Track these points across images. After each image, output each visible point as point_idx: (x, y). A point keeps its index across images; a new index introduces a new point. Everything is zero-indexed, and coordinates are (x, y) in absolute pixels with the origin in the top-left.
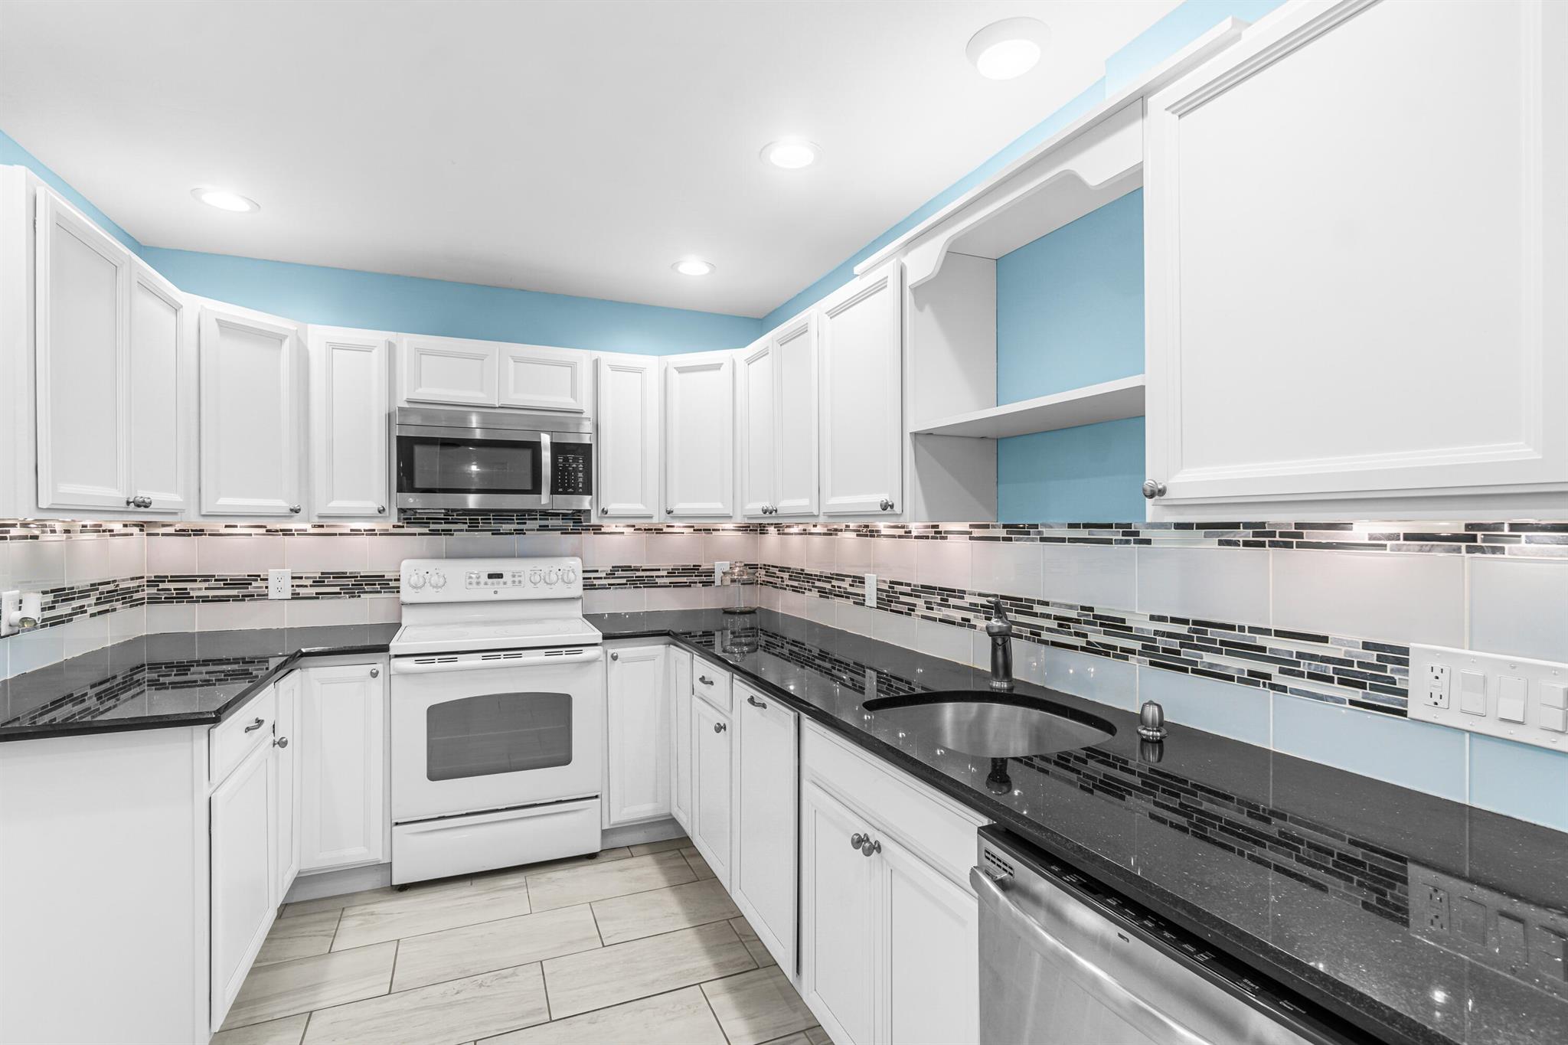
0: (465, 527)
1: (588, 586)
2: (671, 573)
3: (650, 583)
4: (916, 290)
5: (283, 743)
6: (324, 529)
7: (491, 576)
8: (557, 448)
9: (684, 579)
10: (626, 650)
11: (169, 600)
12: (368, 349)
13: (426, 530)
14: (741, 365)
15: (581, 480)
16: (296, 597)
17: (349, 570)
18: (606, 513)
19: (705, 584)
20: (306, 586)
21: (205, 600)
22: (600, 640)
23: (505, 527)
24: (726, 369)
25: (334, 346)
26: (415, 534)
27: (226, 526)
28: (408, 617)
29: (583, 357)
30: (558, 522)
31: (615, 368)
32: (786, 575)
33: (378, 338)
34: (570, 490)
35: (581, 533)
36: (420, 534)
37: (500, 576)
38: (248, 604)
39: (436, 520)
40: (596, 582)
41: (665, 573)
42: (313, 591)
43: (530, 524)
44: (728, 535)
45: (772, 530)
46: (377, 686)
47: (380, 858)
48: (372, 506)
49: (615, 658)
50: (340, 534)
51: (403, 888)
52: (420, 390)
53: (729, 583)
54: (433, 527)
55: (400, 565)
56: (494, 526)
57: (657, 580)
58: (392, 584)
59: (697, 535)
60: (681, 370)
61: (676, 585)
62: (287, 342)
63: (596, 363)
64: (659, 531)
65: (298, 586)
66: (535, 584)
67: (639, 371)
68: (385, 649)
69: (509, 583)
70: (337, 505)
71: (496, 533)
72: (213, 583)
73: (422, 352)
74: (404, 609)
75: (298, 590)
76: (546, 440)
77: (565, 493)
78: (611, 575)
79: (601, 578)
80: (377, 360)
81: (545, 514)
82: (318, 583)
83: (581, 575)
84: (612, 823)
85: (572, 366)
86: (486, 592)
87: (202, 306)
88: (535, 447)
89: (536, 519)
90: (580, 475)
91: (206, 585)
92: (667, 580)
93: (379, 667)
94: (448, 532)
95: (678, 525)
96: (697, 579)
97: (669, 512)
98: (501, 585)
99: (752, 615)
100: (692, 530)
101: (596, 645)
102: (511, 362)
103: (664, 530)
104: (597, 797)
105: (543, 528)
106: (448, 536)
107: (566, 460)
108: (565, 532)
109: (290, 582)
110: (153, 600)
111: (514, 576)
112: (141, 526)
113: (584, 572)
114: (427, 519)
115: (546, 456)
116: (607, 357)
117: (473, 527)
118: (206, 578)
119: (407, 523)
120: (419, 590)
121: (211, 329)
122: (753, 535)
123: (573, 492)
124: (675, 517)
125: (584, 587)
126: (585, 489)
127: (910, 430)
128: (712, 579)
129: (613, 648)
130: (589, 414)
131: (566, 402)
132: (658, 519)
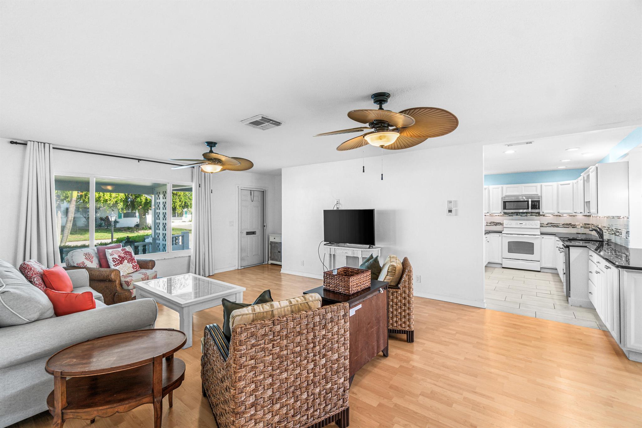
0: (515, 215)
1: (541, 226)
2: (563, 225)
3: (557, 227)
4: (586, 180)
5: (488, 242)
6: (491, 215)
7: (520, 223)
8: (532, 201)
9: (567, 226)
10: (545, 236)
12: (499, 188)
13: (508, 216)
14: (574, 184)
16: (487, 225)
17: (495, 222)
18: (543, 213)
19: (573, 227)
22: (540, 234)
23: (523, 215)
24: (571, 185)
25: (494, 188)
26: (506, 216)
28: (505, 229)
29: (538, 185)
30: (535, 214)
31: (545, 186)
33: (500, 186)
35: (540, 216)
37: (522, 223)
39: (510, 214)
40: (543, 226)
41: (561, 225)
42: (489, 225)
43: (528, 214)
44: (580, 216)
46: (500, 238)
47: (501, 262)
48: (499, 212)
49: (543, 238)
50: (494, 216)
51: (504, 268)
53: (580, 227)
55: (503, 221)
56: (521, 215)
57: (559, 226)
58: (502, 224)
59: (570, 217)
60: (561, 185)
61: (564, 227)
62: (487, 189)
63: (541, 185)
64: (560, 216)
66: (529, 225)
67: (551, 185)
68: (501, 232)
70: (494, 212)
73: (507, 187)
74: (504, 228)
76: (530, 200)
77: (534, 209)
78: (547, 224)
79: (545, 225)
80: (500, 189)
81: (532, 213)
82: (490, 223)
83: (539, 224)
84: (542, 266)
85: (536, 186)
86: (519, 226)
88: (528, 201)
90: (537, 206)
93: (501, 235)
94: (512, 216)
95: (565, 215)
96: (571, 226)
97: (558, 212)
98: (522, 225)
99: (584, 235)
102: (523, 187)
104: (539, 261)
105: (531, 215)
107: (534, 203)
108: (536, 216)
111: (525, 224)
114: (508, 214)
115: (530, 203)
116: (543, 184)
117: (517, 215)
119: (505, 214)
120: (507, 225)
122: (588, 217)
123: (536, 209)
124: (560, 213)
125: (541, 227)
126: (539, 208)
127: (585, 201)
128: (575, 226)
129: (543, 236)
130: (539, 195)
131: (536, 193)
132: (556, 214)
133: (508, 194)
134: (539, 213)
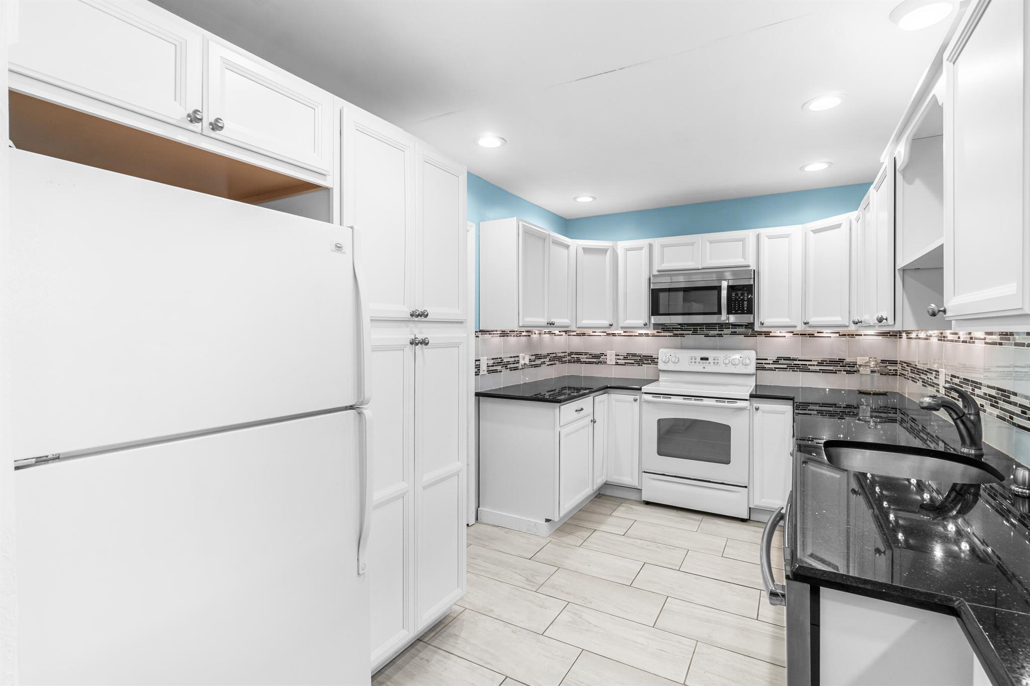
0: (691, 332)
1: (760, 368)
2: (820, 363)
3: (805, 369)
4: (904, 171)
5: (594, 421)
6: (628, 333)
7: (702, 359)
8: (731, 288)
9: (831, 368)
10: (766, 406)
11: (574, 362)
12: (641, 249)
13: (672, 334)
14: (854, 222)
15: (745, 305)
16: (617, 364)
17: (638, 352)
18: (763, 324)
19: (848, 372)
20: (621, 359)
21: (586, 363)
22: (748, 398)
23: (712, 333)
24: (845, 228)
25: (628, 250)
26: (666, 336)
27: (593, 332)
28: (662, 377)
29: (750, 234)
30: (743, 330)
31: (770, 237)
32: (909, 369)
33: (644, 242)
34: (739, 312)
35: (756, 336)
36: (669, 336)
37: (707, 359)
38: (600, 366)
39: (677, 329)
40: (765, 366)
41: (816, 363)
42: (623, 362)
43: (726, 331)
44: (870, 339)
45: (904, 335)
46: (636, 405)
47: (637, 485)
48: (641, 322)
49: (757, 409)
50: (634, 336)
51: (648, 503)
52: (663, 265)
53: (869, 373)
54: (675, 332)
55: (659, 351)
56: (706, 332)
57: (809, 367)
58: (656, 360)
59: (843, 339)
60: (815, 231)
61: (824, 371)
62: (609, 251)
63: (758, 236)
64: (811, 336)
65: (618, 359)
66: (726, 364)
67: (787, 236)
68: (640, 389)
69: (712, 364)
70: (629, 322)
71: (707, 336)
72: (588, 356)
73: (663, 246)
74: (660, 373)
75: (618, 361)
76: (724, 284)
77: (736, 313)
78: (776, 362)
79: (769, 364)
80: (645, 252)
82: (625, 358)
83: (754, 362)
84: (755, 504)
85: (743, 240)
86: (699, 367)
87: (578, 244)
88: (718, 289)
89: (729, 328)
90: (746, 303)
91: (586, 356)
92: (818, 368)
93: (638, 397)
94: (682, 335)
95: (826, 332)
96: (842, 368)
97: (805, 324)
98: (707, 364)
99: (885, 397)
100: (838, 335)
101: (747, 400)
102: (708, 243)
103: (815, 335)
104: (746, 487)
105: (733, 333)
106: (682, 337)
107: (737, 294)
108: (746, 335)
109: (615, 357)
110: (570, 362)
111: (714, 360)
112: (566, 332)
113: (757, 359)
114: (672, 328)
115: (724, 293)
116: (764, 232)
117: (695, 332)
118: (586, 354)
119: (663, 330)
120: (666, 364)
121: (581, 251)
122: (892, 339)
123: (743, 313)
124: (811, 327)
125: (758, 369)
126: (750, 311)
127: (898, 267)
128: (855, 369)
129: (757, 403)
130: (753, 267)
131: (740, 261)
132: (800, 328)
133: (666, 266)
134: (750, 326)
